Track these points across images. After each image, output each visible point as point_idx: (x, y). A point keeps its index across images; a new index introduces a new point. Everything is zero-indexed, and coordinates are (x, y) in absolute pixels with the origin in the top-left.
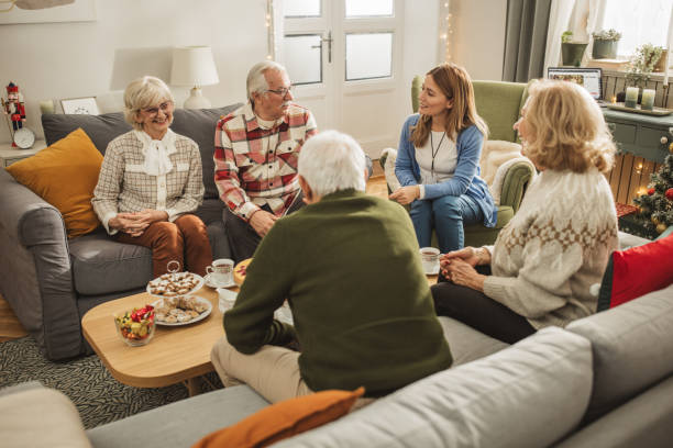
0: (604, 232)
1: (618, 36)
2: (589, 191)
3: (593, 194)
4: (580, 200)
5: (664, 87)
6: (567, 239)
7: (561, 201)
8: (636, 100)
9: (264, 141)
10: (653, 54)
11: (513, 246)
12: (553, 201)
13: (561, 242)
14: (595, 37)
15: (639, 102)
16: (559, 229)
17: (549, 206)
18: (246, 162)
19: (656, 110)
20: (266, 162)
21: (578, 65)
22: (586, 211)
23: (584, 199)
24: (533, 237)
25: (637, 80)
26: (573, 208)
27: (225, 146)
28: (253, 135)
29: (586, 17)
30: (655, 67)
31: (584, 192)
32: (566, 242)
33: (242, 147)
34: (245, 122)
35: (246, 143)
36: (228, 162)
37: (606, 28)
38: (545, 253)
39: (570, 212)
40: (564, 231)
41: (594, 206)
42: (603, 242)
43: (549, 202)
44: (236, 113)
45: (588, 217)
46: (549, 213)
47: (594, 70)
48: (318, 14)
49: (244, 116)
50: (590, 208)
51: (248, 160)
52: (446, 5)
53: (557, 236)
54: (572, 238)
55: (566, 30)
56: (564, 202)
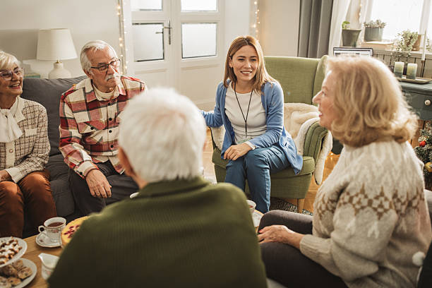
0: (415, 198)
1: (384, 24)
2: (396, 158)
3: (400, 160)
4: (388, 167)
5: (422, 61)
6: (381, 206)
7: (370, 168)
8: (402, 72)
9: (103, 110)
10: (411, 38)
11: (323, 212)
12: (362, 168)
13: (375, 209)
14: (365, 25)
15: (405, 73)
16: (371, 196)
17: (359, 173)
18: (88, 130)
19: (418, 79)
20: (107, 128)
21: (355, 46)
22: (396, 178)
23: (393, 166)
24: (345, 203)
25: (400, 57)
26: (382, 175)
27: (67, 116)
28: (92, 105)
29: (359, 11)
30: (414, 47)
31: (392, 158)
32: (380, 210)
33: (83, 117)
34: (85, 94)
35: (87, 112)
36: (70, 130)
37: (373, 19)
38: (360, 221)
39: (380, 179)
40: (377, 198)
41: (402, 173)
42: (416, 207)
43: (358, 169)
44: (77, 86)
45: (398, 184)
46: (360, 180)
47: (368, 49)
48: (161, 8)
49: (84, 89)
50: (398, 175)
51: (89, 127)
52: (256, 3)
53: (370, 203)
54: (386, 205)
55: (345, 20)
56: (374, 169)
